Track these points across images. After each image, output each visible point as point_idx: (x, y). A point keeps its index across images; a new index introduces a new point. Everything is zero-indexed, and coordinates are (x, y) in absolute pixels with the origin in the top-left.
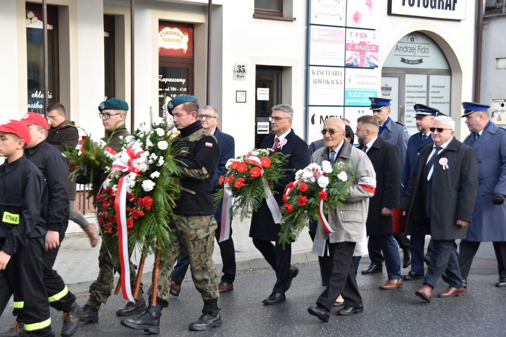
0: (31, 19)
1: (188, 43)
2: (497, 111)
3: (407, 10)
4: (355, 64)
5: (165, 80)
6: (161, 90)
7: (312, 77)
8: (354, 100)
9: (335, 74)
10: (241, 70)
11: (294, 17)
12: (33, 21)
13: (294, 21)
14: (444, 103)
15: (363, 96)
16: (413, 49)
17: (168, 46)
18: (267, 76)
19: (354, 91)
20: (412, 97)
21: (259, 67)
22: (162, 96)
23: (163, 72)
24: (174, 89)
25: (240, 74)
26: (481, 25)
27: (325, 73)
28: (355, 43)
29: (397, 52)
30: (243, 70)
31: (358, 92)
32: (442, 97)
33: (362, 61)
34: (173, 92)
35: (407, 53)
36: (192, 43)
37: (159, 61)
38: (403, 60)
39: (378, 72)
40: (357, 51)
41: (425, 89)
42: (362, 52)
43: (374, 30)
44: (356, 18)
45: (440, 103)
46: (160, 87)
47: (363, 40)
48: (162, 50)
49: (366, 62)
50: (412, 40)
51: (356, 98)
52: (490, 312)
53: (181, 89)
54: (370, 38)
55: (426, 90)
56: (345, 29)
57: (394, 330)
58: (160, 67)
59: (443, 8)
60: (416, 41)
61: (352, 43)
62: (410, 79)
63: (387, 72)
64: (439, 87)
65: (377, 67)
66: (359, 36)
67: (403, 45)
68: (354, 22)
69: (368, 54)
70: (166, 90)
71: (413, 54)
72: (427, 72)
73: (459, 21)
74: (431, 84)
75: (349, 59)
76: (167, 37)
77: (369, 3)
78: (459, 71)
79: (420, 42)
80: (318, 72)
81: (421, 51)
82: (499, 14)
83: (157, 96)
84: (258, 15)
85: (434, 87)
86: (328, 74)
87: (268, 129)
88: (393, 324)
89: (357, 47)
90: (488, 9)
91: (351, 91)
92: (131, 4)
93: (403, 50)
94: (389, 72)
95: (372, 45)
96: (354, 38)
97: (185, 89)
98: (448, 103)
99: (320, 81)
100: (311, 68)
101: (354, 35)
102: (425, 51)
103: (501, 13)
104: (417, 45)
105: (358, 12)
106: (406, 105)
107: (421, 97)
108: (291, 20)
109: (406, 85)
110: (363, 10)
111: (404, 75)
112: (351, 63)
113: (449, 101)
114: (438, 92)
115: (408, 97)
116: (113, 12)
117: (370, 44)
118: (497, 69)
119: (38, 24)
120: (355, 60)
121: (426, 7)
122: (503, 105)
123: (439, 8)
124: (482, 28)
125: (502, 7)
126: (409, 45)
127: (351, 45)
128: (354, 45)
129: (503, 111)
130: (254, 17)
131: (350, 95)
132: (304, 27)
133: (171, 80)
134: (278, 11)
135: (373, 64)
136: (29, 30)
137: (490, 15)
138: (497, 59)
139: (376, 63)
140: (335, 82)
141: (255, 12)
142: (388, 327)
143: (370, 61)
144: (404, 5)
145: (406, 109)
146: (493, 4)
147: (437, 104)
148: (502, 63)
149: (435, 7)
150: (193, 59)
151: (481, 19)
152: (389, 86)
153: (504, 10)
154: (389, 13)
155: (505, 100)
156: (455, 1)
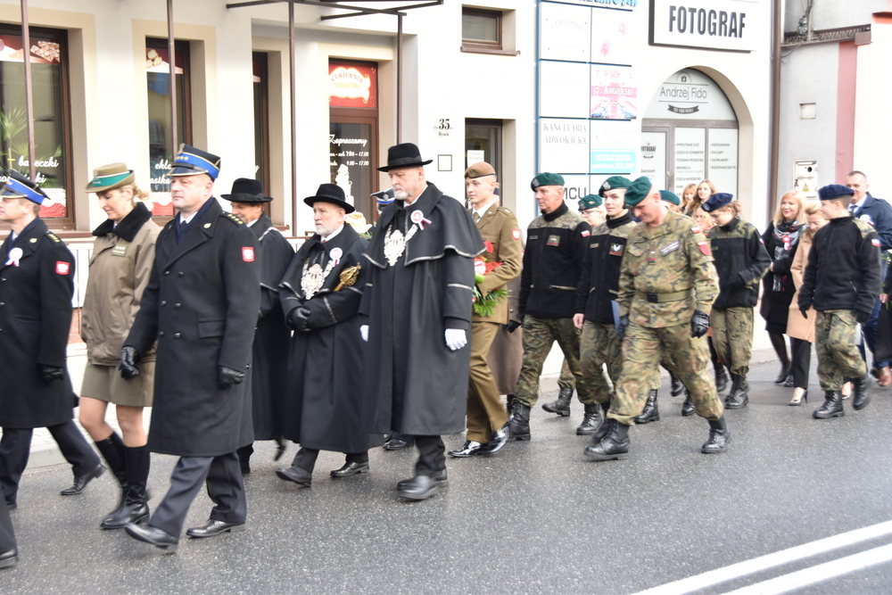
0: (153, 60)
1: (370, 89)
2: (802, 178)
3: (676, 37)
4: (604, 115)
5: (339, 142)
6: (333, 155)
7: (543, 134)
9: (577, 128)
10: (445, 125)
11: (517, 49)
12: (156, 62)
13: (518, 55)
14: (729, 168)
15: (616, 160)
17: (342, 94)
18: (480, 133)
19: (603, 153)
20: (685, 160)
21: (470, 122)
22: (335, 164)
23: (336, 130)
24: (351, 154)
25: (444, 131)
26: (778, 57)
27: (562, 128)
28: (603, 85)
29: (663, 98)
30: (447, 126)
31: (609, 153)
32: (726, 160)
33: (614, 109)
34: (350, 159)
35: (677, 99)
36: (374, 89)
37: (330, 115)
38: (671, 109)
39: (637, 124)
40: (606, 95)
41: (702, 148)
42: (614, 97)
43: (630, 66)
44: (605, 51)
45: (724, 167)
46: (331, 152)
47: (615, 80)
48: (333, 99)
49: (619, 112)
50: (684, 79)
51: (607, 163)
52: (793, 456)
53: (361, 154)
54: (624, 78)
55: (703, 150)
56: (589, 65)
57: (661, 484)
58: (331, 123)
59: (725, 35)
60: (688, 81)
61: (599, 85)
62: (681, 135)
63: (649, 126)
64: (721, 145)
65: (635, 118)
66: (609, 75)
67: (671, 87)
68: (602, 56)
69: (622, 100)
70: (340, 155)
71: (683, 99)
72: (704, 124)
73: (748, 52)
74: (710, 142)
75: (596, 108)
76: (339, 80)
77: (622, 29)
78: (750, 122)
79: (695, 80)
80: (553, 126)
81: (697, 95)
82: (803, 42)
83: (328, 164)
84: (467, 47)
85: (714, 145)
86: (566, 129)
88: (660, 476)
89: (606, 91)
90: (789, 35)
91: (599, 153)
92: (290, 36)
93: (671, 94)
94: (652, 125)
95: (627, 88)
97: (367, 154)
98: (734, 167)
99: (555, 140)
100: (542, 121)
101: (602, 73)
102: (702, 94)
103: (805, 40)
104: (691, 87)
105: (607, 42)
106: (676, 171)
107: (696, 160)
108: (514, 53)
109: (677, 141)
110: (615, 38)
111: (673, 129)
112: (599, 114)
113: (736, 165)
114: (721, 152)
115: (679, 160)
116: (264, 47)
117: (625, 86)
118: (802, 118)
119: (162, 67)
120: (605, 109)
122: (810, 169)
123: (720, 34)
124: (781, 61)
125: (807, 32)
126: (679, 87)
127: (598, 88)
128: (602, 89)
129: (810, 178)
130: (462, 50)
131: (597, 157)
132: (535, 64)
133: (345, 141)
134: (494, 41)
135: (629, 114)
136: (150, 75)
137: (791, 44)
138: (802, 105)
139: (634, 115)
140: (577, 141)
141: (463, 44)
142: (654, 480)
143: (625, 109)
144: (671, 29)
145: (677, 175)
146: (794, 28)
147: (719, 170)
148: (808, 111)
149: (714, 33)
150: (377, 112)
151: (779, 49)
152: (652, 145)
153: (810, 36)
154: (651, 42)
155: (814, 163)
156: (742, 25)
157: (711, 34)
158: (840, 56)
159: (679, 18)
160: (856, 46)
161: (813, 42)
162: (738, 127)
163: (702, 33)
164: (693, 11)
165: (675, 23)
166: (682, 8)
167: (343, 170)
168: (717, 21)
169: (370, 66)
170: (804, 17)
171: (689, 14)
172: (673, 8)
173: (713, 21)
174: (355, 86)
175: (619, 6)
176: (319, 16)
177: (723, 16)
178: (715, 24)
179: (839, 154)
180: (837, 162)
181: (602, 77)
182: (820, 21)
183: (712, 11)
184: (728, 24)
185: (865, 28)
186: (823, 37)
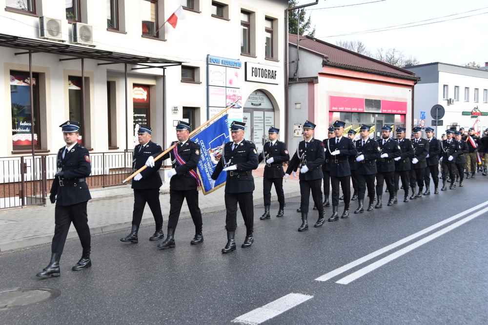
1: (147, 96)
2: (296, 130)
3: (254, 79)
5: (136, 115)
11: (200, 81)
12: (71, 85)
13: (201, 84)
17: (137, 97)
18: (188, 112)
20: (257, 123)
21: (184, 108)
22: (135, 124)
24: (140, 120)
25: (175, 111)
26: (287, 87)
29: (249, 100)
30: (176, 109)
32: (271, 123)
34: (140, 122)
35: (254, 100)
36: (149, 95)
37: (134, 105)
38: (252, 104)
39: (241, 110)
40: (232, 99)
41: (262, 118)
42: (234, 100)
43: (239, 88)
44: (231, 82)
46: (134, 119)
47: (234, 93)
48: (134, 99)
50: (256, 93)
53: (144, 120)
54: (237, 92)
56: (225, 88)
58: (134, 108)
59: (270, 78)
60: (258, 94)
62: (256, 114)
63: (246, 110)
64: (269, 117)
66: (232, 91)
67: (252, 96)
68: (230, 84)
70: (136, 120)
71: (256, 101)
72: (263, 110)
73: (277, 84)
74: (265, 116)
75: (228, 103)
76: (136, 92)
77: (236, 75)
78: (278, 109)
79: (260, 94)
80: (214, 110)
81: (260, 99)
82: (295, 82)
83: (133, 124)
84: (183, 81)
85: (267, 117)
89: (231, 97)
90: (290, 79)
93: (252, 99)
96: (230, 92)
97: (146, 120)
100: (210, 108)
101: (230, 91)
102: (262, 99)
104: (259, 96)
105: (231, 80)
106: (254, 127)
107: (261, 123)
108: (199, 83)
109: (254, 116)
110: (234, 78)
111: (253, 112)
114: (269, 120)
115: (255, 123)
116: (110, 80)
117: (238, 96)
118: (296, 109)
119: (73, 87)
122: (299, 127)
123: (268, 78)
125: (297, 78)
126: (255, 96)
127: (228, 96)
128: (230, 96)
129: (299, 130)
130: (181, 81)
132: (206, 87)
133: (138, 115)
134: (192, 78)
135: (239, 106)
137: (291, 82)
138: (296, 104)
139: (241, 106)
141: (182, 79)
144: (252, 76)
145: (254, 129)
146: (292, 77)
148: (298, 106)
150: (149, 104)
151: (287, 84)
152: (246, 117)
153: (297, 80)
154: (246, 80)
156: (275, 75)
157: (265, 78)
158: (308, 87)
160: (314, 84)
161: (299, 82)
162: (274, 111)
163: (262, 77)
164: (259, 69)
165: (254, 73)
166: (256, 68)
167: (138, 126)
168: (267, 73)
169: (146, 87)
170: (295, 73)
171: (258, 70)
172: (253, 68)
173: (266, 73)
174: (142, 94)
175: (235, 67)
176: (131, 68)
177: (269, 72)
182: (301, 75)
183: (266, 70)
184: (271, 74)
185: (316, 78)
186: (303, 80)
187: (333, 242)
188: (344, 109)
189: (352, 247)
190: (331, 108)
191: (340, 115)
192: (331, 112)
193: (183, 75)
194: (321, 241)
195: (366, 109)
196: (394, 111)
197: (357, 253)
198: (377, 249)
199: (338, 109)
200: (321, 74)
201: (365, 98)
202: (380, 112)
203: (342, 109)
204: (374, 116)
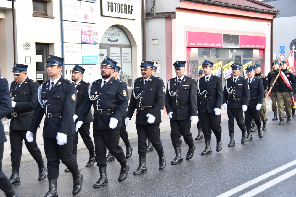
3: (110, 13)
4: (86, 42)
7: (65, 49)
8: (87, 61)
9: (77, 47)
10: (28, 45)
11: (54, 16)
13: (54, 18)
14: (129, 62)
15: (91, 59)
16: (113, 34)
19: (87, 56)
21: (37, 44)
25: (27, 47)
26: (144, 22)
27: (72, 47)
28: (86, 31)
29: (106, 36)
30: (29, 45)
31: (89, 57)
32: (128, 59)
33: (90, 40)
35: (110, 36)
38: (109, 40)
39: (98, 46)
40: (87, 35)
41: (119, 55)
42: (90, 36)
43: (95, 24)
44: (86, 17)
45: (127, 62)
47: (90, 29)
49: (92, 41)
50: (112, 29)
51: (88, 60)
54: (93, 28)
55: (120, 55)
56: (80, 23)
59: (127, 13)
60: (114, 30)
61: (84, 31)
62: (113, 50)
63: (102, 46)
64: (126, 54)
65: (97, 43)
66: (88, 27)
67: (108, 32)
68: (85, 20)
69: (93, 37)
71: (112, 37)
72: (120, 46)
73: (134, 20)
74: (122, 53)
75: (84, 39)
77: (92, 10)
78: (135, 45)
79: (116, 30)
80: (69, 46)
81: (117, 35)
82: (153, 17)
85: (124, 54)
87: (42, 77)
89: (87, 33)
90: (147, 14)
91: (85, 57)
93: (108, 34)
94: (103, 46)
95: (94, 32)
98: (131, 62)
99: (69, 51)
100: (65, 44)
102: (119, 35)
103: (153, 16)
104: (115, 32)
105: (86, 14)
107: (118, 59)
109: (111, 53)
110: (89, 13)
111: (110, 48)
112: (85, 42)
113: (131, 61)
114: (126, 57)
117: (93, 31)
118: (153, 45)
120: (87, 40)
121: (119, 12)
122: (157, 63)
123: (125, 13)
124: (145, 24)
125: (154, 13)
126: (111, 32)
127: (84, 32)
128: (85, 32)
130: (33, 15)
131: (85, 58)
132: (60, 22)
134: (44, 13)
135: (95, 42)
137: (148, 17)
138: (153, 40)
139: (97, 42)
140: (77, 52)
141: (33, 13)
143: (94, 40)
144: (108, 11)
146: (149, 11)
147: (126, 63)
148: (156, 42)
149: (123, 12)
151: (144, 19)
152: (103, 53)
153: (155, 15)
154: (102, 15)
155: (158, 61)
156: (132, 10)
157: (122, 13)
158: (166, 22)
159: (111, 6)
160: (171, 19)
161: (156, 17)
162: (131, 47)
164: (115, 4)
165: (110, 8)
166: (112, 3)
168: (124, 8)
170: (152, 8)
171: (114, 5)
172: (109, 3)
173: (122, 8)
175: (90, 1)
177: (126, 6)
178: (123, 9)
179: (167, 58)
180: (167, 60)
181: (85, 27)
182: (158, 10)
183: (122, 4)
184: (127, 9)
185: (174, 13)
186: (159, 15)
187: (191, 180)
188: (202, 44)
189: (210, 184)
190: (189, 44)
191: (198, 51)
192: (189, 48)
193: (34, 8)
194: (179, 179)
195: (224, 45)
196: (253, 46)
197: (215, 191)
198: (236, 186)
199: (196, 44)
200: (179, 9)
201: (223, 33)
202: (239, 47)
203: (200, 44)
204: (231, 52)
